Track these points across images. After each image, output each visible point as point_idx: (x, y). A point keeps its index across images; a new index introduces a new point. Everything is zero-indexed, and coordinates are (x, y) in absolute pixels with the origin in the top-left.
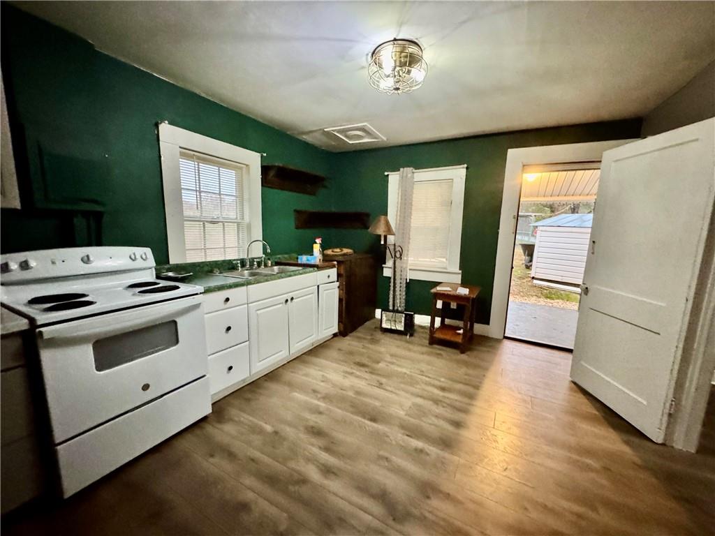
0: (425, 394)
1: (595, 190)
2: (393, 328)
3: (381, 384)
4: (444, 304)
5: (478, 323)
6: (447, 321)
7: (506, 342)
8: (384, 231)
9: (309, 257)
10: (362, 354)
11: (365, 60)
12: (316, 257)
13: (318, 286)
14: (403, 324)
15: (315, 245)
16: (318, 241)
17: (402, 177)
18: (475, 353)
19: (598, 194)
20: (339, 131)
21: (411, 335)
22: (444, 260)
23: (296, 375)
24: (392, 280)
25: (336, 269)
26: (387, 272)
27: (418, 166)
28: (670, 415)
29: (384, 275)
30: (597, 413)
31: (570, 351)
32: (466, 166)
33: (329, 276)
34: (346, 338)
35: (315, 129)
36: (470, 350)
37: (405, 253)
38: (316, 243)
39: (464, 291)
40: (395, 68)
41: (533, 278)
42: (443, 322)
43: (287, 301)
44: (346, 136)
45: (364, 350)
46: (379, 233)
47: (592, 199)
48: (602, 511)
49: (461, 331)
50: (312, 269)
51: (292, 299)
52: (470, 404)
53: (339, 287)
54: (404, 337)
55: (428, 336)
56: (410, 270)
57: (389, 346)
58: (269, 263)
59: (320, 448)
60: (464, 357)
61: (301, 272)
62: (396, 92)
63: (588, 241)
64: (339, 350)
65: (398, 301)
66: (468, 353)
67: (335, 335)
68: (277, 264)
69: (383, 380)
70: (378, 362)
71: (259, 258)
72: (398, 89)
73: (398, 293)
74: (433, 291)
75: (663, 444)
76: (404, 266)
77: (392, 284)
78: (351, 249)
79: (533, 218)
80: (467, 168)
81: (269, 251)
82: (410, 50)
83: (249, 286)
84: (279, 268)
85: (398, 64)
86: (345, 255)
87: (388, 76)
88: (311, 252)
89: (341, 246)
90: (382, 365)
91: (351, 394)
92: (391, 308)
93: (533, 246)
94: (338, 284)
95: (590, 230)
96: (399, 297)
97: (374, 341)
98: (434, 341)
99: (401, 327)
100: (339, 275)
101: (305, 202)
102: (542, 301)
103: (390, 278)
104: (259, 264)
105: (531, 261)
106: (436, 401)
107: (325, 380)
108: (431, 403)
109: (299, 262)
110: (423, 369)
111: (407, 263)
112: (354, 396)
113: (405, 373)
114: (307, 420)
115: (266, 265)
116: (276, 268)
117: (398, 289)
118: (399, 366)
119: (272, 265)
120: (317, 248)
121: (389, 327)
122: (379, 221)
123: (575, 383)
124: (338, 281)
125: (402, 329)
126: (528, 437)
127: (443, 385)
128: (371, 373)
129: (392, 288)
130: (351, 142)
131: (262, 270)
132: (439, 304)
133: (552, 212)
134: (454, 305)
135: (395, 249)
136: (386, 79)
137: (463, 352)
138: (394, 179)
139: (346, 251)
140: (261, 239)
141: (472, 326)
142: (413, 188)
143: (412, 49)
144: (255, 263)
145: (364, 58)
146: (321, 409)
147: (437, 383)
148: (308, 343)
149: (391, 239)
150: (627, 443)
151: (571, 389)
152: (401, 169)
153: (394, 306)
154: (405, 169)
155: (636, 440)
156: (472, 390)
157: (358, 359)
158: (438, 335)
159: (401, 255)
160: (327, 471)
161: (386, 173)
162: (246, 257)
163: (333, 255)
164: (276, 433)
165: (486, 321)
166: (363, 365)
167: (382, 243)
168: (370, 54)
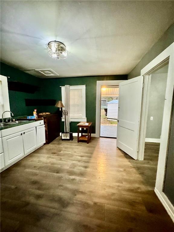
0: (76, 159)
1: (118, 93)
2: (66, 138)
3: (61, 159)
4: (82, 129)
5: (92, 133)
6: (83, 134)
7: (101, 138)
8: (60, 106)
9: (32, 116)
10: (54, 149)
11: (46, 46)
12: (34, 117)
13: (36, 127)
14: (69, 137)
15: (34, 112)
16: (35, 110)
17: (66, 88)
18: (91, 143)
19: (119, 94)
20: (41, 71)
21: (72, 140)
22: (81, 115)
23: (27, 162)
24: (65, 123)
25: (43, 120)
26: (63, 120)
27: (71, 85)
28: (138, 152)
29: (62, 121)
30: (123, 155)
31: (116, 138)
32: (85, 85)
33: (40, 123)
34: (49, 144)
35: (31, 69)
36: (90, 142)
37: (68, 113)
38: (34, 111)
39: (87, 124)
40: (57, 50)
41: (108, 118)
42: (82, 134)
43: (22, 134)
44: (44, 73)
45: (55, 148)
46: (59, 107)
47: (118, 96)
48: (124, 183)
49: (87, 137)
50: (33, 121)
51: (24, 133)
52: (90, 160)
53: (45, 127)
54: (70, 141)
55: (77, 140)
56: (71, 118)
57: (64, 145)
58: (14, 120)
59: (36, 189)
60: (88, 145)
61: (28, 122)
62: (58, 59)
63: (118, 107)
64: (46, 149)
65: (67, 129)
66: (90, 143)
67: (45, 144)
68: (18, 120)
69: (62, 157)
70: (60, 151)
71: (8, 118)
72: (58, 58)
73: (67, 127)
74: (78, 125)
75: (137, 160)
76: (68, 117)
77: (65, 124)
78: (49, 112)
79: (107, 101)
80: (86, 86)
81: (13, 115)
82: (61, 46)
83: (2, 130)
84: (19, 122)
85: (58, 50)
86: (47, 115)
87: (54, 53)
88: (32, 115)
89: (46, 112)
90: (62, 152)
91: (49, 165)
92: (65, 132)
93: (107, 109)
94: (44, 125)
95: (118, 104)
96: (67, 128)
97: (59, 144)
98: (79, 141)
99: (68, 138)
100: (45, 122)
101: (30, 96)
102: (110, 125)
103: (64, 122)
104: (9, 121)
105: (107, 113)
106: (79, 161)
107: (39, 161)
108: (77, 162)
109: (28, 118)
110: (76, 151)
111: (69, 116)
112: (50, 165)
113: (69, 153)
114: (31, 179)
115: (12, 121)
116: (17, 122)
117: (67, 125)
118: (68, 151)
119: (15, 121)
120: (35, 113)
121: (64, 138)
122: (59, 103)
123: (118, 147)
124: (44, 124)
125: (69, 138)
126: (106, 166)
127: (81, 155)
128: (57, 155)
129: (65, 125)
130: (46, 75)
131: (11, 123)
132: (80, 129)
133: (112, 99)
134: (85, 129)
135: (65, 112)
136: (54, 54)
137: (88, 143)
138: (63, 88)
139: (47, 113)
140: (10, 111)
141: (90, 134)
142: (70, 92)
143: (62, 45)
144: (7, 120)
145: (45, 45)
146: (37, 173)
147: (80, 155)
148: (33, 149)
149: (63, 109)
150: (129, 161)
151: (117, 149)
152: (65, 85)
153: (66, 131)
154: (67, 85)
155: (131, 160)
156: (90, 155)
157: (53, 151)
158: (81, 139)
159: (67, 114)
160: (39, 197)
161: (60, 87)
162: (2, 118)
163: (42, 115)
164: (16, 188)
165: (94, 132)
166: (55, 153)
167: (60, 110)
168: (47, 45)
